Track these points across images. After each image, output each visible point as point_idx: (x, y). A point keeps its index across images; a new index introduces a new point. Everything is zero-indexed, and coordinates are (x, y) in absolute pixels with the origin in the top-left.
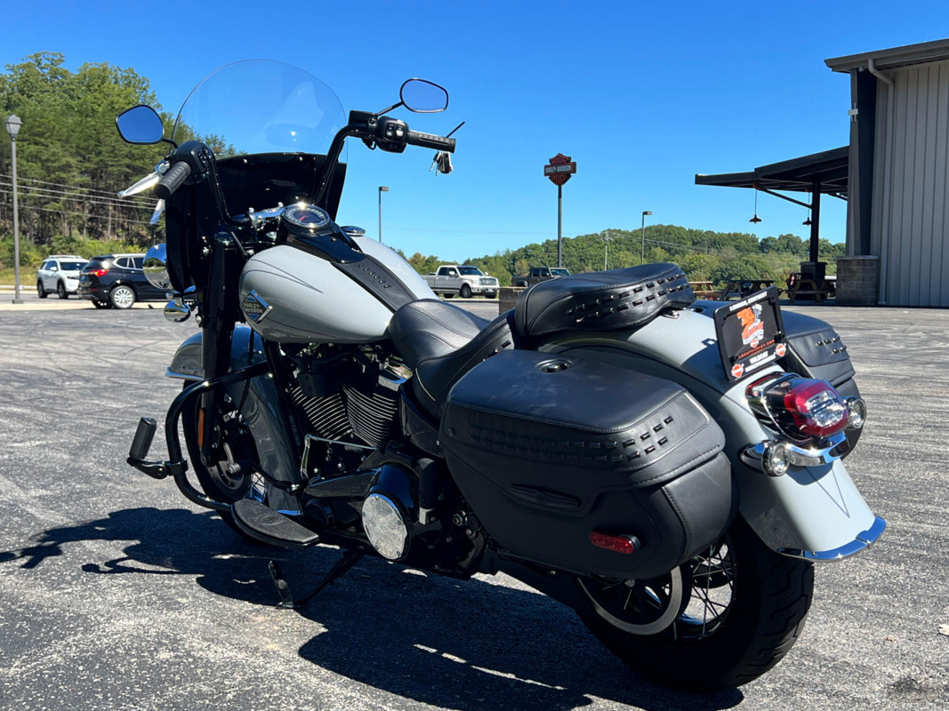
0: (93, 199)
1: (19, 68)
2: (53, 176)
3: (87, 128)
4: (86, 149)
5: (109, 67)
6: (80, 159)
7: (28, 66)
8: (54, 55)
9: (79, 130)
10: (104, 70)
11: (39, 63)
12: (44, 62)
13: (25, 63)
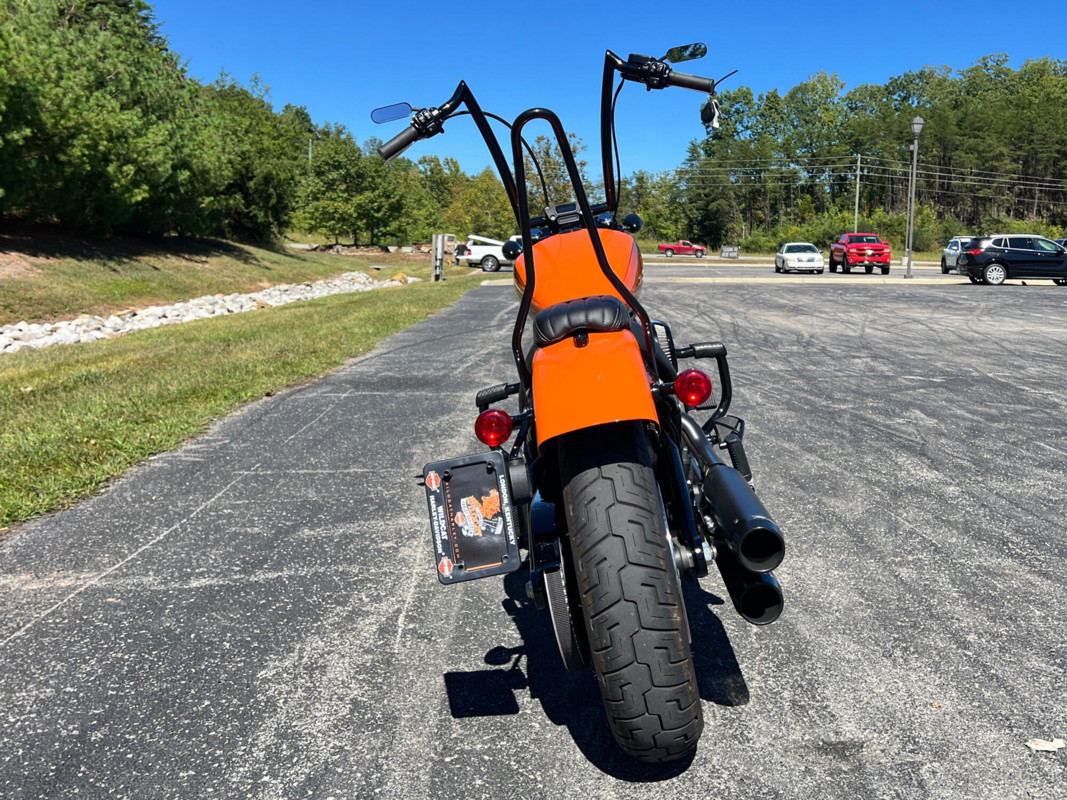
0: (1023, 184)
1: (968, 71)
2: (987, 165)
3: (1022, 119)
4: (1019, 138)
5: (1049, 60)
6: (1013, 147)
7: (976, 69)
8: (999, 56)
9: (1014, 122)
10: (1044, 64)
11: (986, 65)
12: (990, 64)
13: (972, 67)
